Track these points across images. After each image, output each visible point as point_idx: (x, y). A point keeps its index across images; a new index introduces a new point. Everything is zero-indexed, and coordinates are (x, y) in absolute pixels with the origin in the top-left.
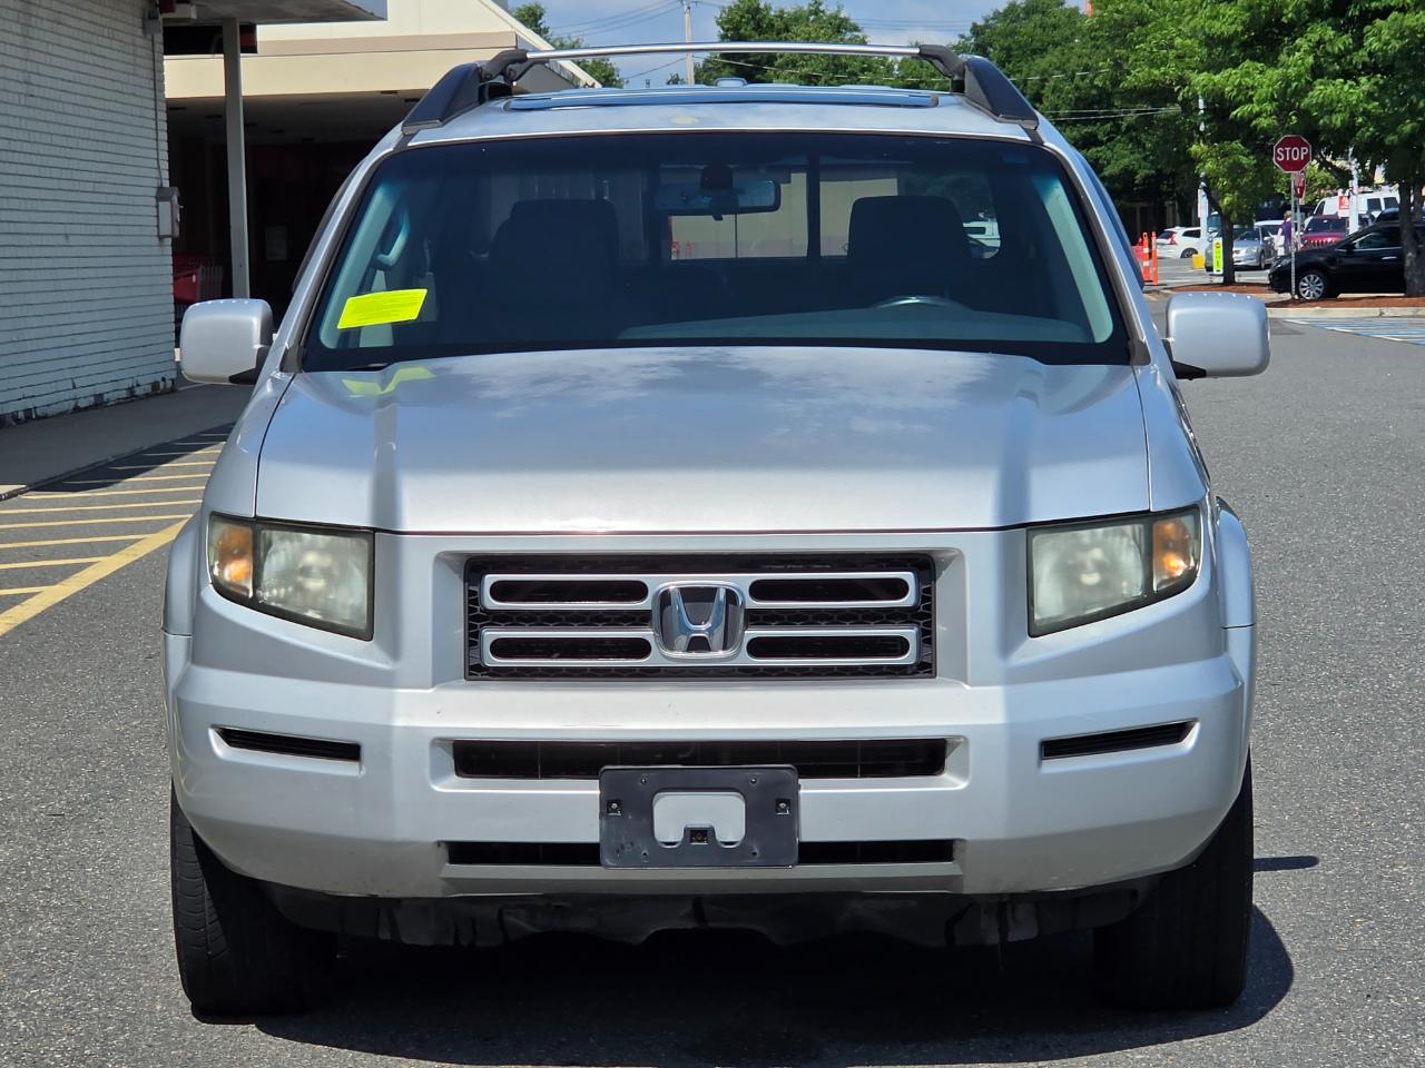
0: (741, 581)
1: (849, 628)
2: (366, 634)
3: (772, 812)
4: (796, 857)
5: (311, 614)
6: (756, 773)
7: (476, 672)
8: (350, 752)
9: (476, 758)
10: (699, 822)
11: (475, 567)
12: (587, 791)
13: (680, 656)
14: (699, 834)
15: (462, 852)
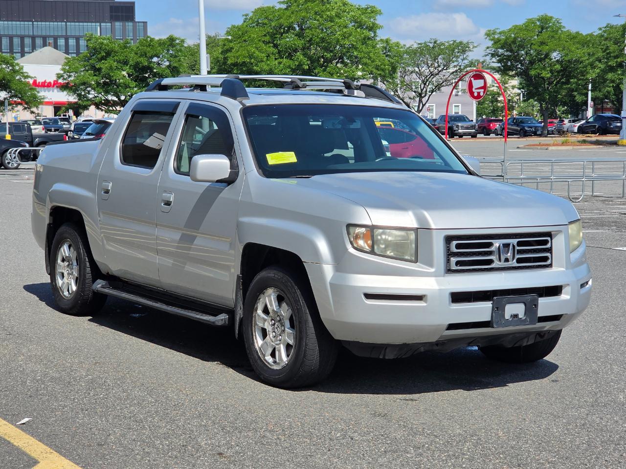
0: (515, 241)
1: (535, 254)
2: (416, 261)
3: (531, 308)
4: (537, 321)
5: (407, 257)
6: (529, 297)
7: (449, 271)
8: (419, 298)
9: (458, 297)
10: (515, 313)
11: (449, 239)
12: (488, 305)
13: (502, 264)
14: (516, 316)
15: (451, 327)
